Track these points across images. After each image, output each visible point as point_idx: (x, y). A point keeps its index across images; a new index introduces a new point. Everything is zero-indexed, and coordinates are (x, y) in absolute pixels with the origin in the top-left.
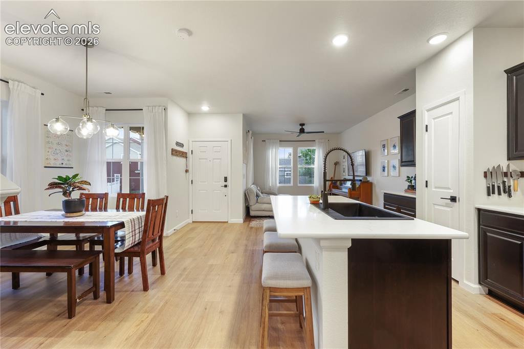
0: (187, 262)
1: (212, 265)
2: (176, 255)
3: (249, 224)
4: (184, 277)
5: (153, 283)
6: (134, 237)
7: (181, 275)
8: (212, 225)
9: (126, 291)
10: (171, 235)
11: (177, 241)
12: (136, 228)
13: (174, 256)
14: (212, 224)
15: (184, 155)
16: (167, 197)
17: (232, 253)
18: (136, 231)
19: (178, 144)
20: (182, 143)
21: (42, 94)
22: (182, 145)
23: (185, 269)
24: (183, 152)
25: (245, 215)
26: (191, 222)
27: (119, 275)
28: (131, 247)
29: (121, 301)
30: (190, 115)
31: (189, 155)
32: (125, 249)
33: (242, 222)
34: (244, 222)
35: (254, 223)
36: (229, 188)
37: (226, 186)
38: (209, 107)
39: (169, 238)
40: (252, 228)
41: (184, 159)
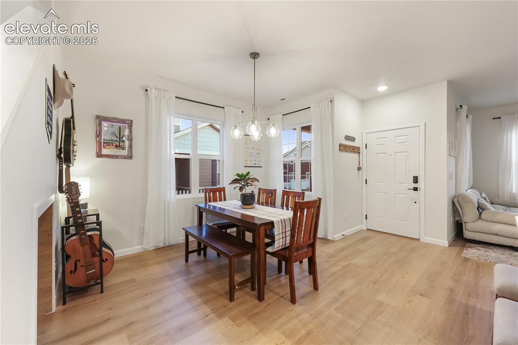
0: (348, 284)
1: (381, 304)
2: (338, 268)
3: (461, 252)
4: (338, 304)
5: (303, 297)
6: (284, 239)
7: (335, 300)
8: (394, 239)
9: (277, 294)
10: (338, 241)
11: (343, 249)
12: (287, 230)
13: (335, 269)
14: (394, 237)
15: (356, 150)
16: (320, 199)
17: (421, 295)
18: (287, 233)
19: (348, 138)
20: (353, 136)
21: (243, 112)
22: (353, 139)
23: (343, 293)
24: (354, 147)
25: (453, 234)
26: (366, 229)
27: (277, 272)
28: (281, 249)
29: (269, 304)
30: (363, 102)
31: (363, 149)
32: (275, 250)
33: (447, 246)
34: (449, 246)
35: (472, 253)
36: (421, 192)
37: (416, 189)
38: (387, 85)
39: (336, 243)
40: (466, 260)
41: (356, 155)
